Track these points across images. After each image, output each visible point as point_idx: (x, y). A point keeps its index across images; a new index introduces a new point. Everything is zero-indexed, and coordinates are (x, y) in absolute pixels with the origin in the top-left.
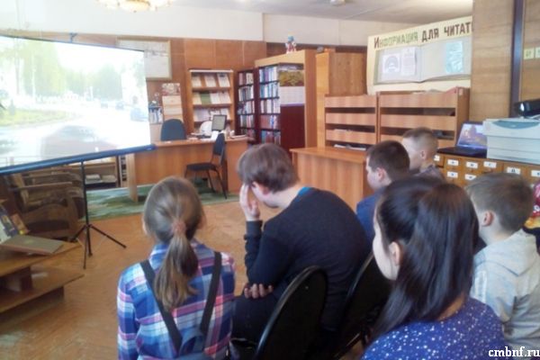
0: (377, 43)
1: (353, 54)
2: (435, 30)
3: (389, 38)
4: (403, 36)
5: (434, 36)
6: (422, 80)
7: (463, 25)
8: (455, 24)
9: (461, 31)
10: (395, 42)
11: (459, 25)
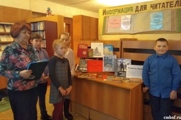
0: (104, 12)
2: (144, 6)
3: (113, 10)
4: (122, 9)
5: (143, 9)
6: (134, 33)
7: (164, 3)
8: (158, 3)
9: (162, 7)
10: (117, 13)
11: (161, 3)
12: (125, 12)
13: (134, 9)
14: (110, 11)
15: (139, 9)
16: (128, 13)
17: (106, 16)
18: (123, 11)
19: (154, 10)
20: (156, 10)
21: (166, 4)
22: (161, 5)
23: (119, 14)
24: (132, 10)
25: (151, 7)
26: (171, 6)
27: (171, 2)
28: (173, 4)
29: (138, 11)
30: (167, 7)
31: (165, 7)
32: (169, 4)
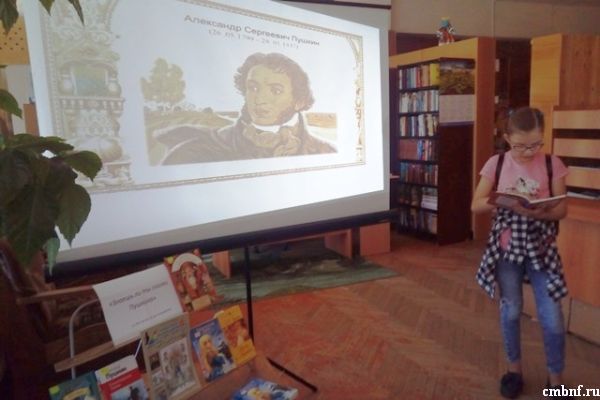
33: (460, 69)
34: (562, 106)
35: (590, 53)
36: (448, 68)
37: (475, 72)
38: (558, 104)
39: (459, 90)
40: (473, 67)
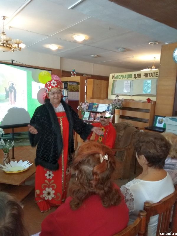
0: (113, 77)
1: (103, 81)
2: (140, 74)
3: (119, 76)
4: (125, 75)
5: (139, 77)
6: (132, 95)
7: (152, 73)
8: (148, 73)
9: (151, 76)
10: (122, 78)
11: (150, 73)
12: (127, 78)
13: (133, 76)
14: (117, 76)
15: (136, 77)
16: (129, 79)
17: (114, 80)
18: (125, 77)
19: (146, 78)
20: (147, 78)
21: (153, 74)
22: (150, 74)
23: (123, 79)
24: (131, 76)
25: (144, 75)
26: (157, 75)
27: (156, 73)
28: (158, 74)
29: (135, 78)
30: (154, 76)
31: (152, 77)
32: (155, 74)
33: (75, 85)
34: (93, 98)
35: (101, 84)
36: (71, 84)
37: (79, 86)
38: (92, 97)
39: (74, 91)
40: (79, 84)
